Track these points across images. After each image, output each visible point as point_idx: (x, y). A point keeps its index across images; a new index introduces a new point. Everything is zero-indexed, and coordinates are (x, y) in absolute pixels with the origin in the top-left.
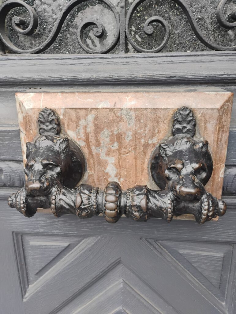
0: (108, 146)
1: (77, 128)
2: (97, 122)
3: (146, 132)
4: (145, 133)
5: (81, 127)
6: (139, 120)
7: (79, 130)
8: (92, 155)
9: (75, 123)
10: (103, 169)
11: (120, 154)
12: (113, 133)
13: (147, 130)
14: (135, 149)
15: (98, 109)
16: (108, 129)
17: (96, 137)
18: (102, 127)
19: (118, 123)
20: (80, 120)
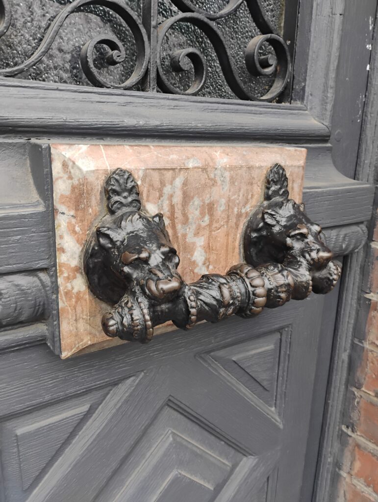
0: (197, 222)
1: (160, 199)
2: (187, 187)
3: (240, 198)
4: (238, 199)
5: (165, 197)
6: (234, 183)
7: (162, 201)
8: (177, 237)
9: (158, 191)
10: (189, 256)
11: (210, 232)
12: (204, 203)
13: (241, 195)
14: (227, 222)
15: (188, 169)
16: (199, 197)
17: (184, 209)
18: (192, 194)
19: (211, 188)
20: (165, 185)
